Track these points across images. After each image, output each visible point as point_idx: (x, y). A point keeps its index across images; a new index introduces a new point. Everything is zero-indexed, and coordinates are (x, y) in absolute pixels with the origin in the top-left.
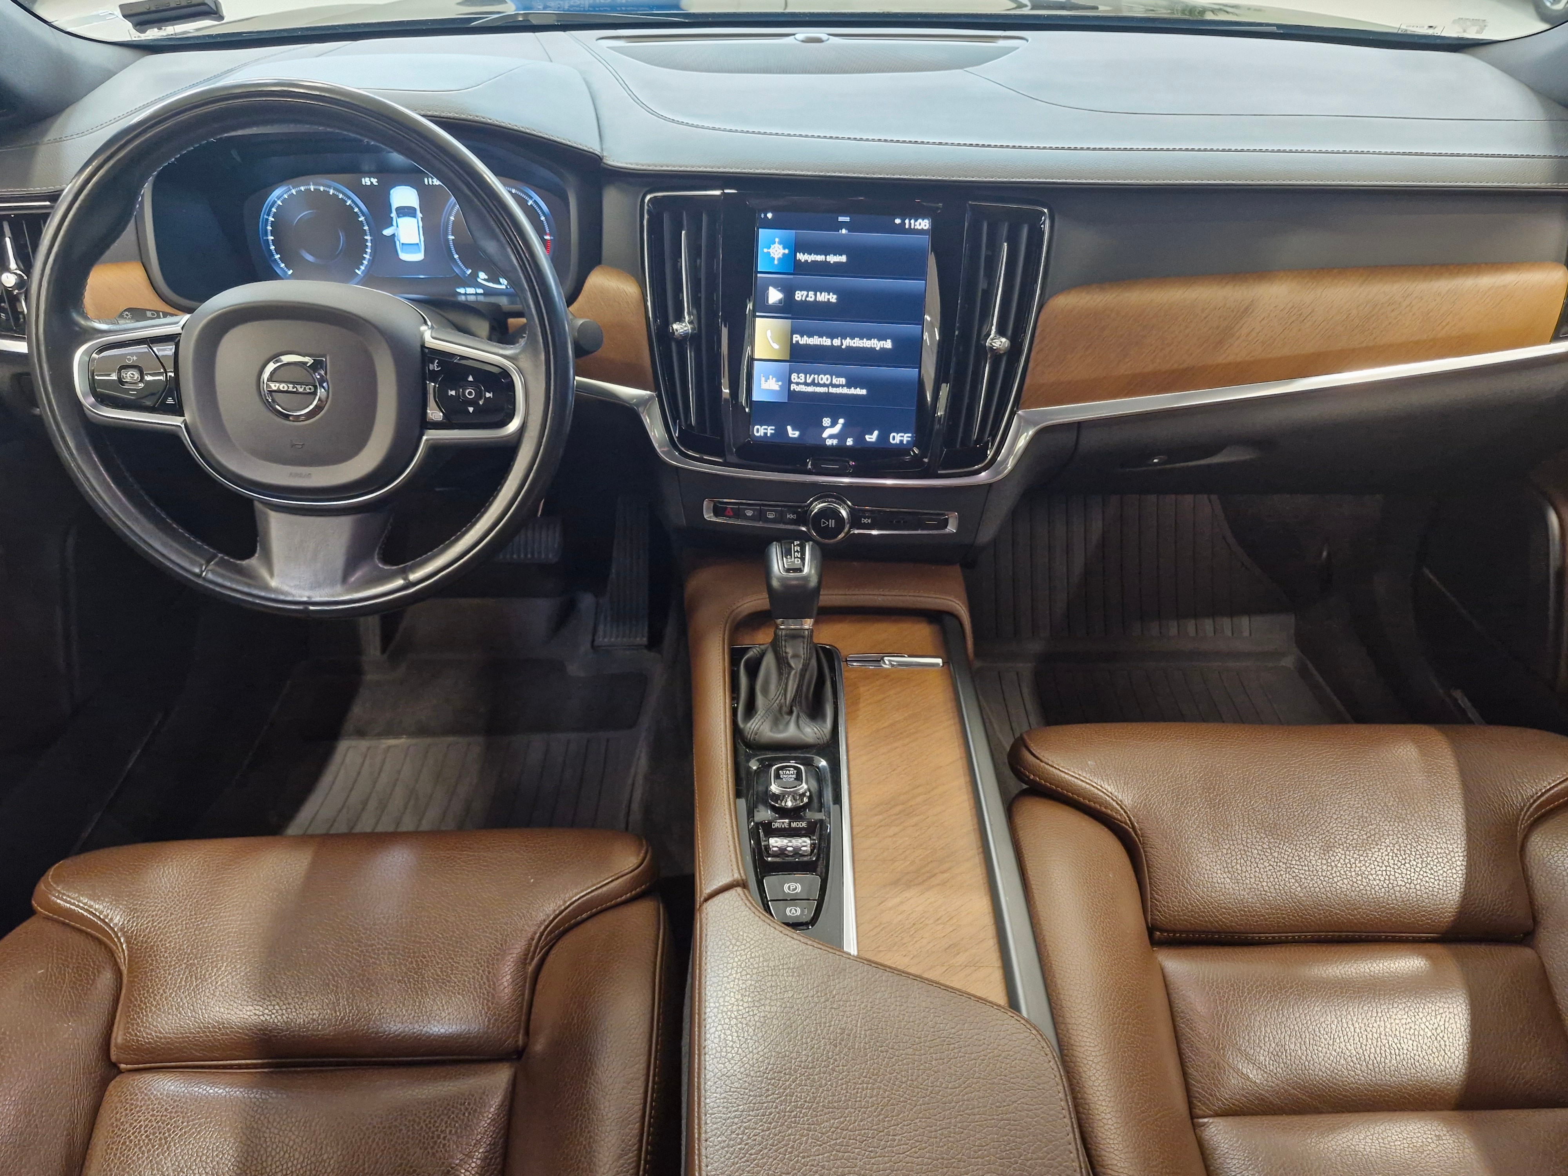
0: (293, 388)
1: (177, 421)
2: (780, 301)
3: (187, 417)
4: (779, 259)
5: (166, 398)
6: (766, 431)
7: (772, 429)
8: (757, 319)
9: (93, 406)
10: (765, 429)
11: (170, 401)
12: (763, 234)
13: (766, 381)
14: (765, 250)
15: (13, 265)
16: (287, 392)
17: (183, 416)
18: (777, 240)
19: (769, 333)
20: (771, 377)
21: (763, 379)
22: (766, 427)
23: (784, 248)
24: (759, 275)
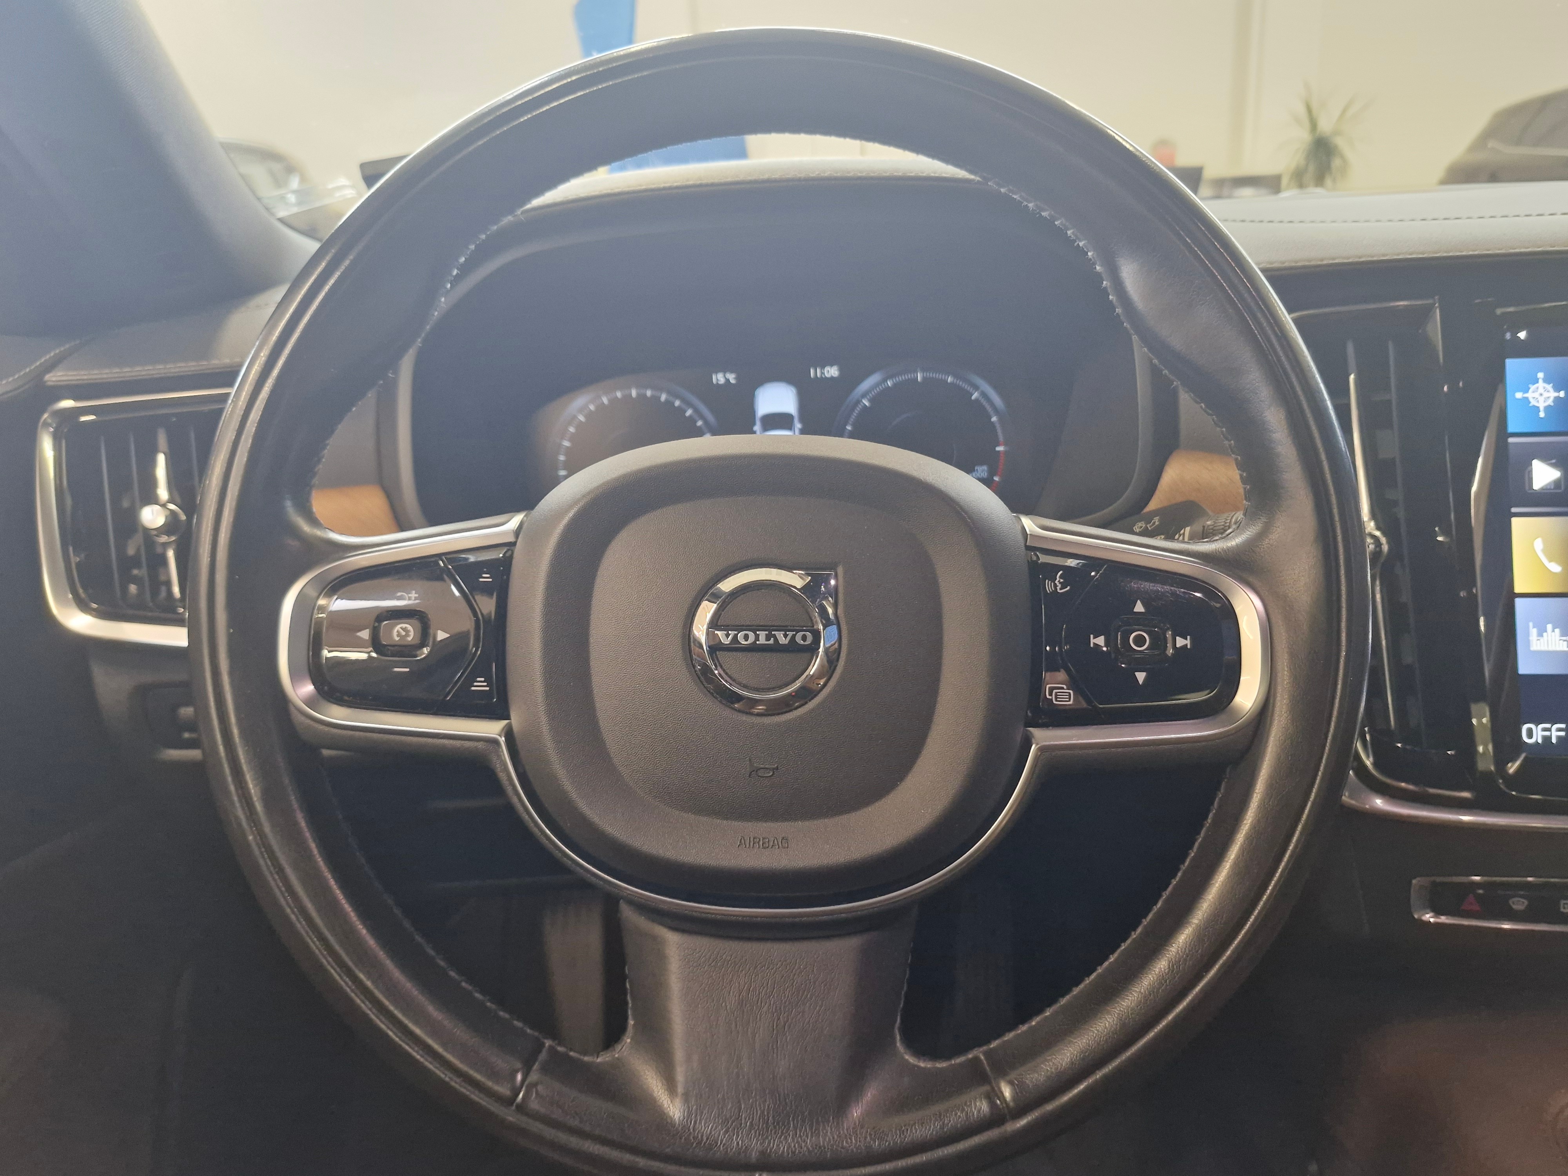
0: (768, 639)
1: (491, 729)
2: (1557, 483)
3: (516, 720)
4: (1547, 408)
5: (471, 680)
6: (1547, 733)
7: (1559, 730)
8: (1515, 521)
9: (310, 702)
10: (1544, 730)
11: (480, 685)
12: (1514, 366)
13: (1540, 634)
14: (1519, 395)
15: (163, 493)
16: (754, 648)
17: (508, 717)
18: (1541, 375)
19: (1539, 545)
20: (1549, 627)
21: (1534, 632)
22: (1548, 726)
23: (1557, 389)
24: (1511, 440)
